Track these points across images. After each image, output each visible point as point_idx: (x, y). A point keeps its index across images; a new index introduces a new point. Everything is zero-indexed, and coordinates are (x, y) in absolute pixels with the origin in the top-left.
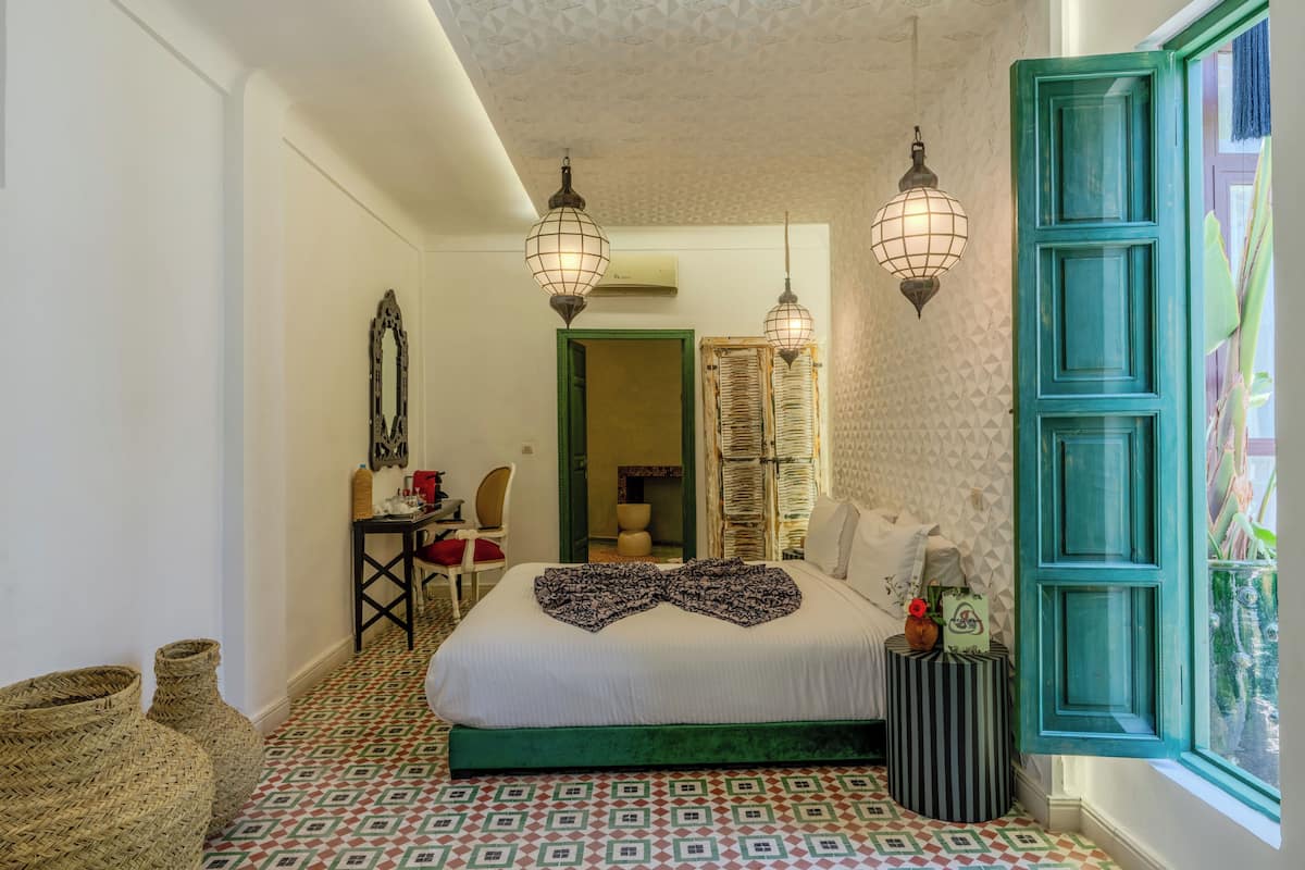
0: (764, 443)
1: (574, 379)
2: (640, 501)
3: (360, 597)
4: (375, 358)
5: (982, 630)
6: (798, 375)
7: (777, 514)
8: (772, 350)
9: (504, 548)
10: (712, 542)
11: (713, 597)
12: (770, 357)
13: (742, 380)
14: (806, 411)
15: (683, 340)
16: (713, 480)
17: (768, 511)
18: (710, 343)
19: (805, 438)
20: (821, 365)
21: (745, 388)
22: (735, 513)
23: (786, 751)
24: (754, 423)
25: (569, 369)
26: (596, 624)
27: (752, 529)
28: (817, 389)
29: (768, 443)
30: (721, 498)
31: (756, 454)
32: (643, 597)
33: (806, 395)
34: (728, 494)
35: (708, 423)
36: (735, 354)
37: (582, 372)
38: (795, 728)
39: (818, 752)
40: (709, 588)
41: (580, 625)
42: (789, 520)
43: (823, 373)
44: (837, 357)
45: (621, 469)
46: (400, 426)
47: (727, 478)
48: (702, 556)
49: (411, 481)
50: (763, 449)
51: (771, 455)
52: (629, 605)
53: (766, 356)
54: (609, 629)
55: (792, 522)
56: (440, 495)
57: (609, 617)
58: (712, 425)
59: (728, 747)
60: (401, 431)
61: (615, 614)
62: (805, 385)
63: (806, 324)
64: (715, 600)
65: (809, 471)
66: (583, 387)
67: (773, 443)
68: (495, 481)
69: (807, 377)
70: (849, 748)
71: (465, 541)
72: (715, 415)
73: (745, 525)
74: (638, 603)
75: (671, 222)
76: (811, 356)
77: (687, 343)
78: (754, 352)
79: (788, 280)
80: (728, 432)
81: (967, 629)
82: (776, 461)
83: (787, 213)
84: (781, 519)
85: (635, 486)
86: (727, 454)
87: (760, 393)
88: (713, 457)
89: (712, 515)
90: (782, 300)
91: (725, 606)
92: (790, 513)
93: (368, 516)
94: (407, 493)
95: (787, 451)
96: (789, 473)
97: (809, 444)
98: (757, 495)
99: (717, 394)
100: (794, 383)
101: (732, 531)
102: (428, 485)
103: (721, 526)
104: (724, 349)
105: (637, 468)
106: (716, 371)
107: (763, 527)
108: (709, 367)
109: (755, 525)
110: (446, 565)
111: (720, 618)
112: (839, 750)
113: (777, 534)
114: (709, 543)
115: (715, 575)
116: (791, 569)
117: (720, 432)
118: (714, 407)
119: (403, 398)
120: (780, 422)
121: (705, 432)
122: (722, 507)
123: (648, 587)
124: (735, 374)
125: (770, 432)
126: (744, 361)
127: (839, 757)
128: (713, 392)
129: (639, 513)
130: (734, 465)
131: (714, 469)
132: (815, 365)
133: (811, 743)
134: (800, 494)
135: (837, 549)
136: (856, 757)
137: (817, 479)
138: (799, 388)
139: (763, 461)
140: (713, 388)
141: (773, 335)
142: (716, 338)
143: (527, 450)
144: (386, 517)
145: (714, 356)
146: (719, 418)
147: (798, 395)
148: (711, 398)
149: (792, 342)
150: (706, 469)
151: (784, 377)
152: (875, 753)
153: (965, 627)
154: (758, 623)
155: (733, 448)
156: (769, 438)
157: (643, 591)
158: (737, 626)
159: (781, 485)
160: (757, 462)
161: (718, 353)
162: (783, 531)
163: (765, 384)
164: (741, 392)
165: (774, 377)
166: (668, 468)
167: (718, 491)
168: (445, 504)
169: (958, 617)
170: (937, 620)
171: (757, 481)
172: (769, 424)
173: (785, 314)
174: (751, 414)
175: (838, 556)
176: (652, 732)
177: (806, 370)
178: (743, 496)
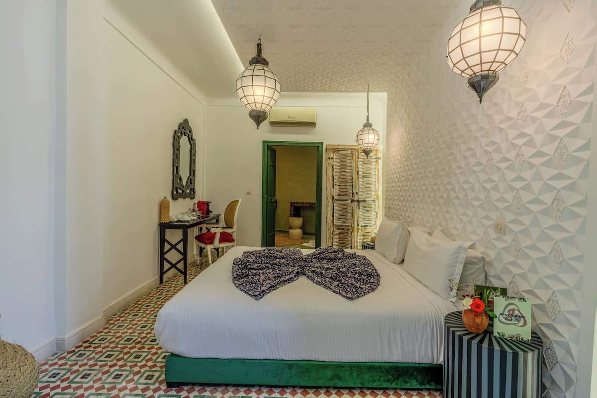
0: (353, 193)
1: (270, 163)
2: (299, 217)
3: (162, 259)
4: (176, 148)
5: (525, 324)
6: (369, 163)
7: (358, 225)
8: (358, 151)
9: (234, 237)
10: (328, 237)
11: (330, 276)
12: (357, 154)
13: (344, 164)
14: (373, 179)
15: (318, 147)
16: (330, 209)
17: (354, 223)
18: (330, 147)
19: (372, 191)
20: (380, 159)
21: (345, 168)
22: (339, 224)
23: (374, 381)
24: (349, 184)
25: (268, 158)
26: (259, 294)
27: (346, 231)
28: (378, 169)
29: (355, 193)
30: (333, 217)
31: (349, 198)
32: (290, 273)
33: (373, 172)
34: (336, 215)
35: (328, 183)
36: (341, 152)
37: (274, 160)
38: (379, 367)
39: (394, 382)
40: (327, 269)
41: (249, 294)
42: (363, 228)
43: (380, 162)
44: (389, 154)
45: (291, 203)
46: (191, 181)
47: (336, 208)
48: (324, 246)
49: (196, 205)
50: (352, 196)
51: (356, 199)
52: (282, 279)
53: (355, 153)
54: (267, 297)
55: (365, 229)
56: (208, 212)
57: (269, 289)
58: (330, 184)
59: (337, 377)
60: (191, 183)
61: (272, 287)
62: (373, 168)
63: (376, 136)
64: (331, 278)
65: (373, 206)
66: (274, 167)
67: (357, 193)
68: (232, 207)
69: (373, 164)
70: (414, 381)
71: (215, 233)
72: (332, 179)
73: (343, 229)
74: (287, 277)
75: (314, 90)
76: (376, 154)
77: (320, 148)
78: (350, 152)
79: (368, 116)
80: (337, 187)
81: (512, 322)
82: (358, 201)
83: (368, 85)
84: (360, 227)
85: (297, 210)
86: (336, 197)
87: (352, 170)
88: (330, 199)
89: (328, 224)
90: (365, 126)
91: (337, 283)
92: (364, 225)
93: (167, 221)
94: (194, 210)
95: (363, 197)
96: (364, 207)
97: (373, 194)
98: (349, 216)
99: (333, 171)
100: (368, 166)
101: (337, 232)
102: (204, 207)
103: (332, 229)
104: (336, 150)
105: (298, 203)
106: (332, 160)
107: (351, 231)
108: (329, 158)
109: (348, 230)
110: (206, 244)
111: (334, 292)
112: (407, 382)
113: (357, 234)
114: (327, 236)
115: (331, 259)
116: (368, 254)
117: (333, 187)
118: (331, 176)
119: (193, 168)
120: (360, 184)
121: (327, 188)
122: (333, 221)
123: (294, 266)
124: (341, 162)
125: (356, 188)
126: (345, 156)
127: (408, 386)
128: (331, 169)
129: (298, 221)
130: (339, 202)
131: (330, 204)
132: (377, 158)
133: (390, 377)
134: (369, 216)
135: (396, 248)
136: (418, 387)
137: (377, 210)
138: (370, 169)
139: (353, 201)
140: (331, 168)
141: (360, 142)
142: (333, 145)
143: (249, 193)
144: (177, 222)
145: (332, 153)
146: (333, 181)
147: (369, 171)
148: (330, 172)
149: (370, 145)
150: (326, 203)
151: (363, 163)
152: (430, 385)
153: (511, 320)
154: (358, 297)
155: (339, 195)
156: (355, 191)
157: (291, 270)
158: (344, 299)
159: (360, 212)
160: (349, 201)
161: (333, 152)
162: (360, 233)
163: (354, 167)
164: (343, 170)
165: (359, 163)
166: (310, 203)
167: (332, 214)
168: (211, 215)
169: (506, 312)
170: (490, 313)
171: (349, 210)
172: (356, 186)
173: (366, 132)
174: (348, 180)
175: (396, 252)
176: (291, 365)
177: (373, 160)
178: (343, 216)
